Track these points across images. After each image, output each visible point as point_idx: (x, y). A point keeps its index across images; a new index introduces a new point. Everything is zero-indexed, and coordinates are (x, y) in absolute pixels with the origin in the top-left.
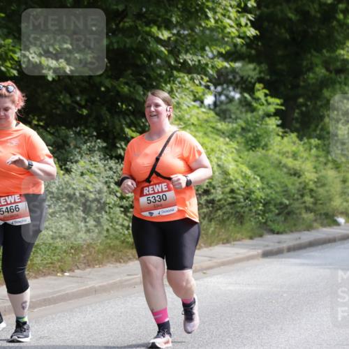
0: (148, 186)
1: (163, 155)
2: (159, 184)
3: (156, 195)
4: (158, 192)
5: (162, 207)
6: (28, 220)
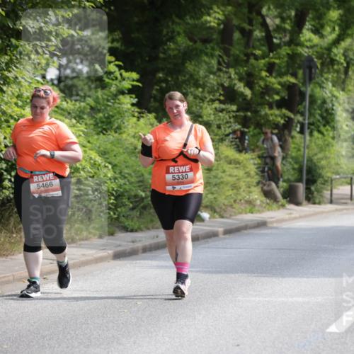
0: (174, 166)
2: (183, 166)
3: (180, 174)
4: (182, 172)
5: (183, 183)
6: (59, 193)
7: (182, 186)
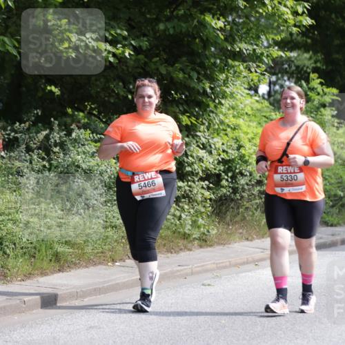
1: (293, 140)
3: (288, 175)
4: (291, 173)
6: (163, 193)
7: (291, 188)
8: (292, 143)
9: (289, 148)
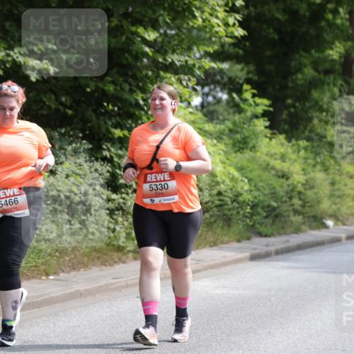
1: (163, 143)
2: (161, 173)
5: (163, 195)
6: (26, 213)
7: (161, 198)
8: (162, 146)
9: (159, 152)
